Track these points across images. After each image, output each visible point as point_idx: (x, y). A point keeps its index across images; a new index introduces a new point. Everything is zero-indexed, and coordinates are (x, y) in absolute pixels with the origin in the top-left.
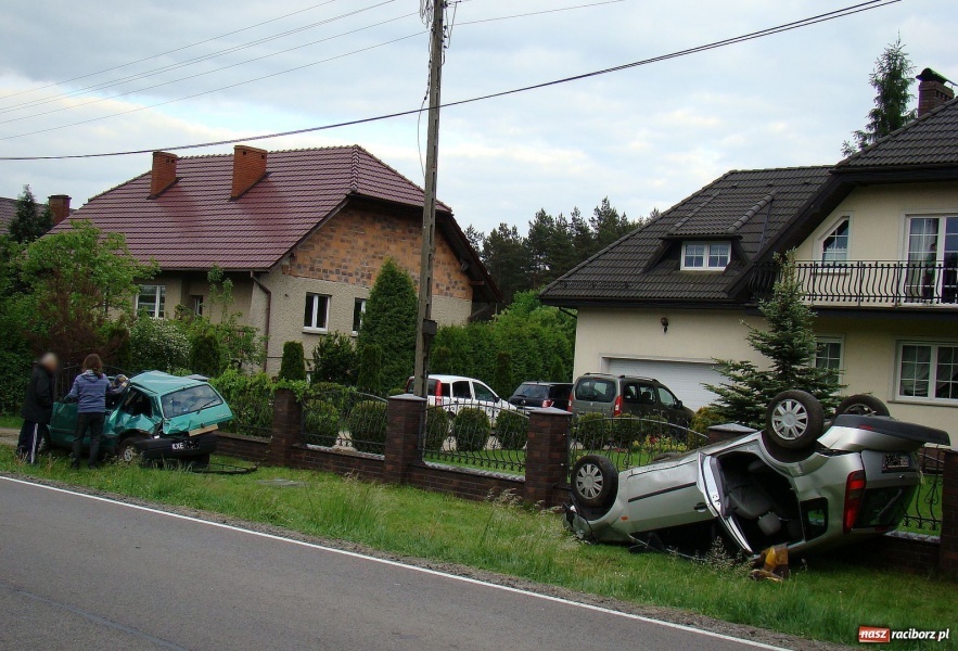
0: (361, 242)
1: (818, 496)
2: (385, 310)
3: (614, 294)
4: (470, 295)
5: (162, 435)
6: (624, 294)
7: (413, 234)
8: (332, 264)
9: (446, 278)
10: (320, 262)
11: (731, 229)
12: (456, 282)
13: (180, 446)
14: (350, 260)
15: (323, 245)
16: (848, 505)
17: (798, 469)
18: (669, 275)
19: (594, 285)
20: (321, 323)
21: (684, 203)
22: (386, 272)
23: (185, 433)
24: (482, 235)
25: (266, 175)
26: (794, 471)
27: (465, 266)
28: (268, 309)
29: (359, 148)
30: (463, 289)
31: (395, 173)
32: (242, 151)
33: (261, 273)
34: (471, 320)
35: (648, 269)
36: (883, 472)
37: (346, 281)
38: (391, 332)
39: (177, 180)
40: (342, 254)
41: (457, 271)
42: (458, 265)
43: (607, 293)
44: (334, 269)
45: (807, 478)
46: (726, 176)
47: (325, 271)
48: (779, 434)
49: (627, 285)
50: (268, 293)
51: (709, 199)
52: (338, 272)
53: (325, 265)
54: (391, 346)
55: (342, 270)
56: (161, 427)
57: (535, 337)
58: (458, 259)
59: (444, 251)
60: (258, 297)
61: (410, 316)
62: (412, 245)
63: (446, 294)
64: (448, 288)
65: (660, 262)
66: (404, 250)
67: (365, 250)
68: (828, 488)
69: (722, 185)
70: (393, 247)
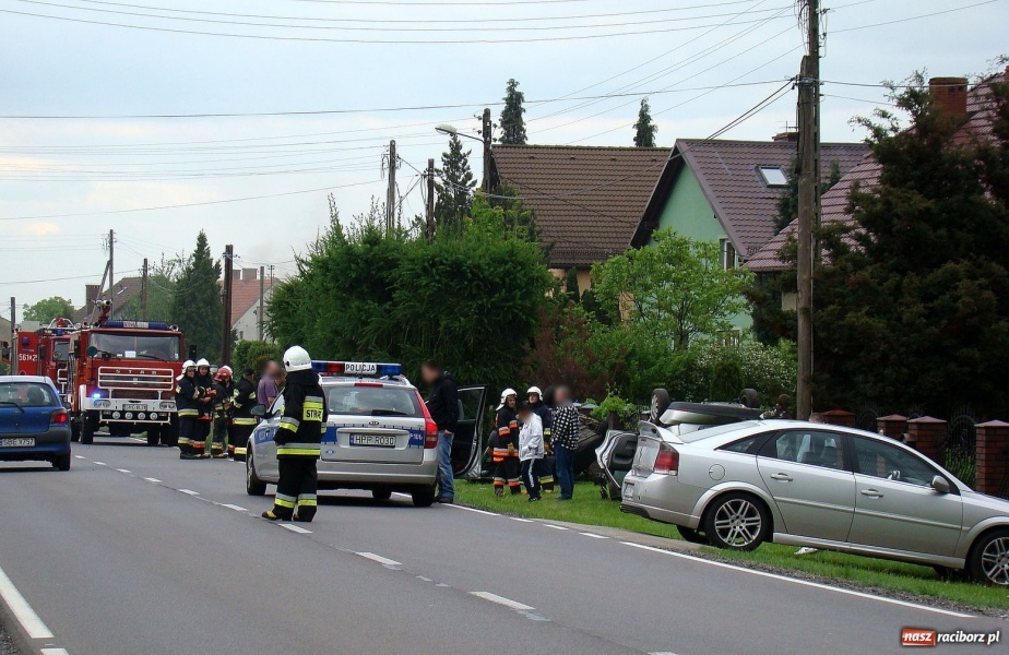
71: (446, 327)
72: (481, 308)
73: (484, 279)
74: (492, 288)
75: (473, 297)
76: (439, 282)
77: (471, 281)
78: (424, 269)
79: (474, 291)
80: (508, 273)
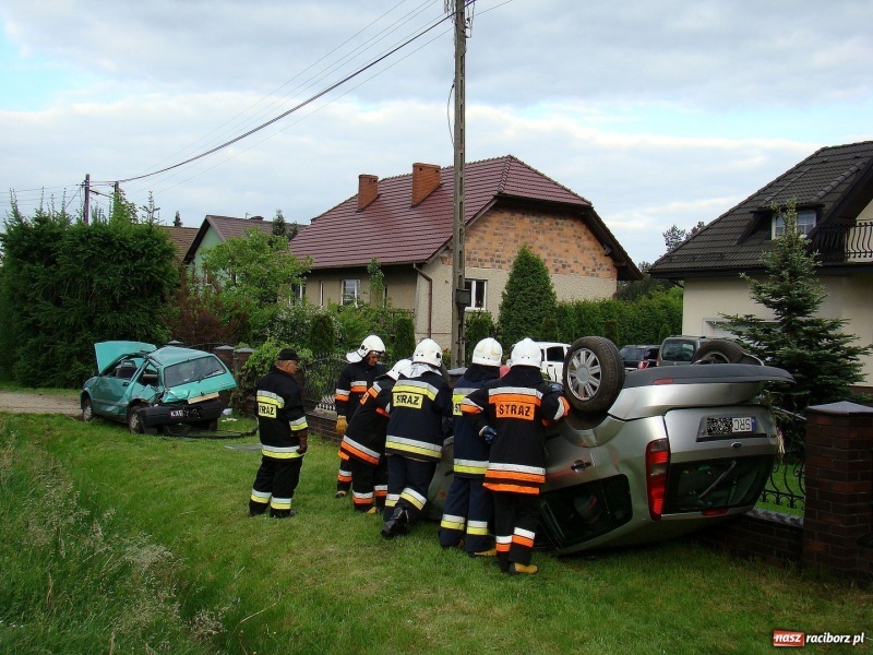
0: (512, 235)
1: (616, 473)
2: (521, 289)
3: (711, 264)
4: (615, 275)
5: (161, 403)
6: (719, 264)
7: (559, 226)
8: (486, 254)
9: (592, 261)
10: (475, 253)
11: (814, 199)
12: (601, 265)
13: (179, 413)
14: (502, 250)
15: (478, 238)
16: (651, 482)
17: (593, 438)
18: (760, 244)
19: (694, 258)
20: (479, 303)
21: (778, 180)
22: (520, 257)
23: (185, 402)
24: (683, 232)
25: (440, 186)
26: (589, 441)
27: (608, 251)
28: (431, 294)
29: (512, 158)
30: (608, 270)
31: (542, 176)
32: (418, 167)
33: (421, 265)
34: (615, 295)
35: (741, 242)
36: (699, 440)
37: (500, 267)
38: (525, 308)
39: (379, 196)
40: (495, 245)
41: (601, 255)
42: (602, 250)
43: (705, 264)
44: (488, 258)
45: (603, 449)
46: (817, 153)
47: (480, 260)
48: (575, 394)
49: (722, 256)
50: (430, 280)
51: (799, 175)
52: (492, 260)
53: (481, 255)
54: (525, 319)
55: (496, 259)
56: (162, 396)
57: (665, 307)
58: (602, 245)
59: (589, 239)
60: (422, 284)
61: (542, 293)
62: (559, 235)
63: (592, 275)
64: (594, 270)
65: (753, 233)
66: (551, 240)
67: (516, 241)
68: (628, 463)
69: (814, 161)
70: (541, 237)
71: (98, 284)
72: (126, 271)
73: (129, 249)
74: (136, 256)
75: (120, 262)
76: (93, 249)
77: (119, 250)
78: (82, 240)
79: (121, 257)
80: (147, 246)
